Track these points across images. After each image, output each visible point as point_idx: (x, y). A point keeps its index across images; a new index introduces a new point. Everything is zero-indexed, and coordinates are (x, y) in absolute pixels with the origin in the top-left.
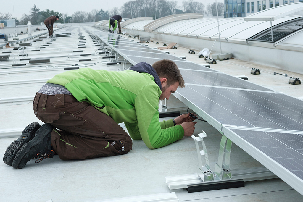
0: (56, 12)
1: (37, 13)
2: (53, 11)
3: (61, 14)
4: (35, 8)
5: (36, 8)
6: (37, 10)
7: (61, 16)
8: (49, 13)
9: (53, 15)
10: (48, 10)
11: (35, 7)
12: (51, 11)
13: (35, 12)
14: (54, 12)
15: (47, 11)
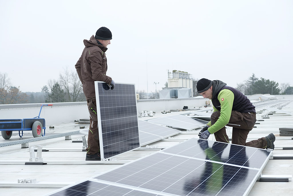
0: (272, 82)
1: (255, 82)
2: (268, 80)
3: (278, 84)
4: (253, 78)
5: (255, 77)
6: (255, 79)
7: (277, 86)
8: (264, 83)
9: (269, 85)
10: (264, 79)
11: (253, 76)
12: (266, 80)
13: (253, 81)
14: (270, 81)
15: (262, 80)
